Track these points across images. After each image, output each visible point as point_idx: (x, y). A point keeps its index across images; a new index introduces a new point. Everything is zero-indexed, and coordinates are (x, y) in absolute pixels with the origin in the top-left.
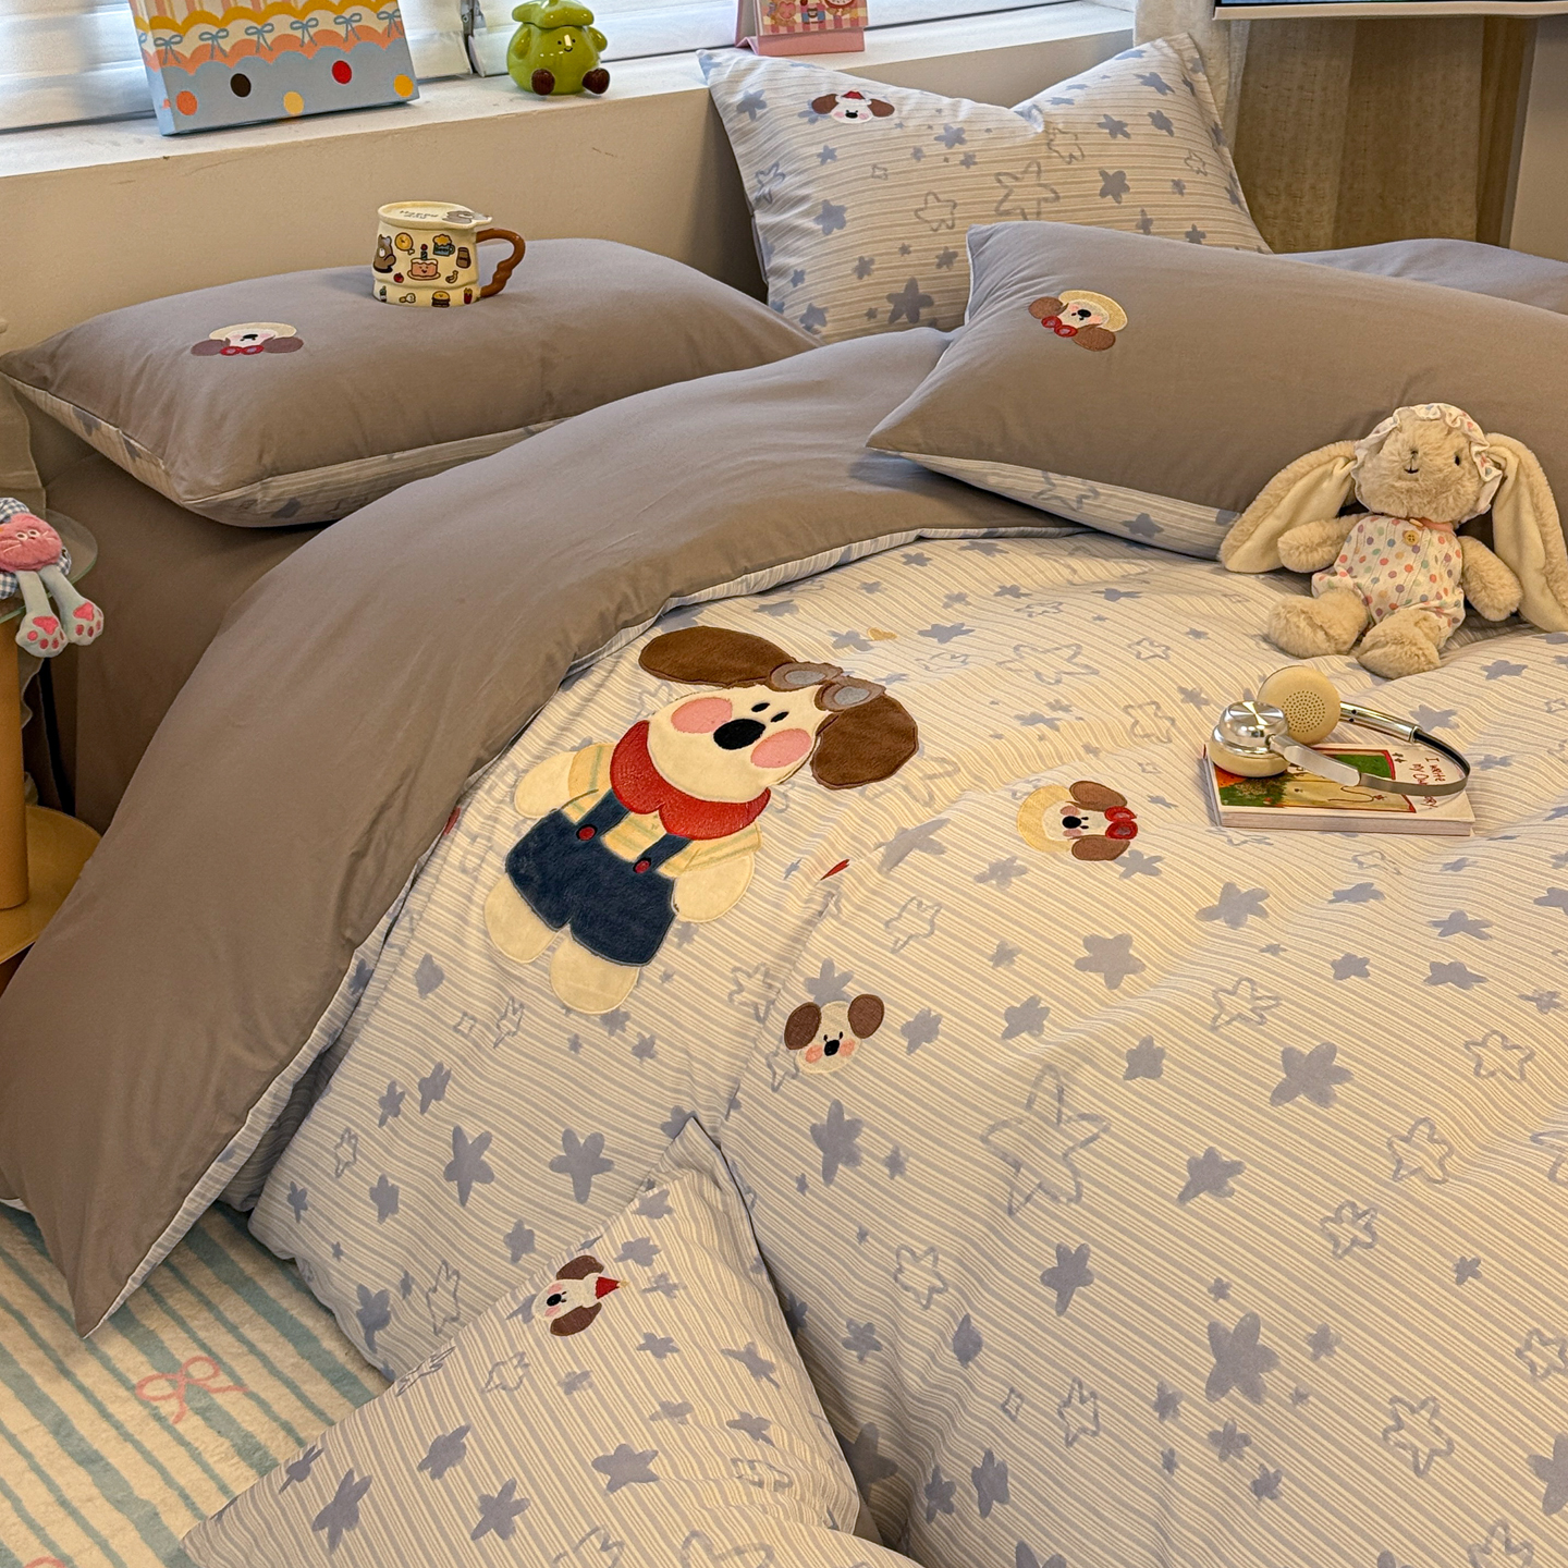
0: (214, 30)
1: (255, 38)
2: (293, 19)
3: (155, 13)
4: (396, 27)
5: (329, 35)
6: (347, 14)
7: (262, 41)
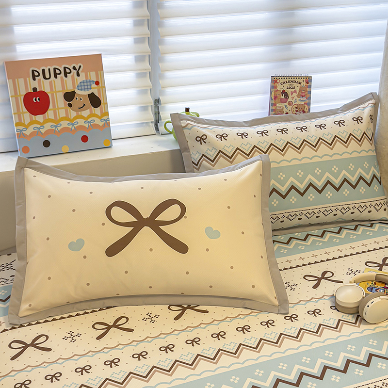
0: (39, 126)
1: (54, 128)
2: (69, 122)
3: (18, 121)
4: (107, 124)
5: (82, 127)
6: (89, 120)
7: (56, 129)
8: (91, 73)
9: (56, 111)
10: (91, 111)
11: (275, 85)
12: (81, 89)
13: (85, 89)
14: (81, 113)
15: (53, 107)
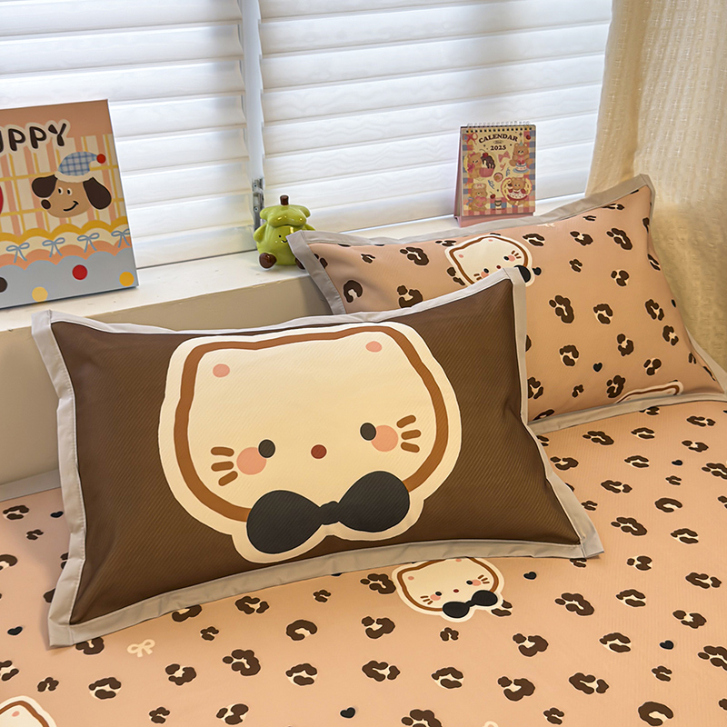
1: (14, 253)
2: (46, 239)
4: (126, 241)
5: (72, 249)
6: (88, 234)
7: (19, 255)
8: (87, 138)
9: (16, 216)
10: (91, 216)
11: (469, 143)
12: (69, 172)
13: (75, 171)
14: (70, 221)
15: (10, 209)
